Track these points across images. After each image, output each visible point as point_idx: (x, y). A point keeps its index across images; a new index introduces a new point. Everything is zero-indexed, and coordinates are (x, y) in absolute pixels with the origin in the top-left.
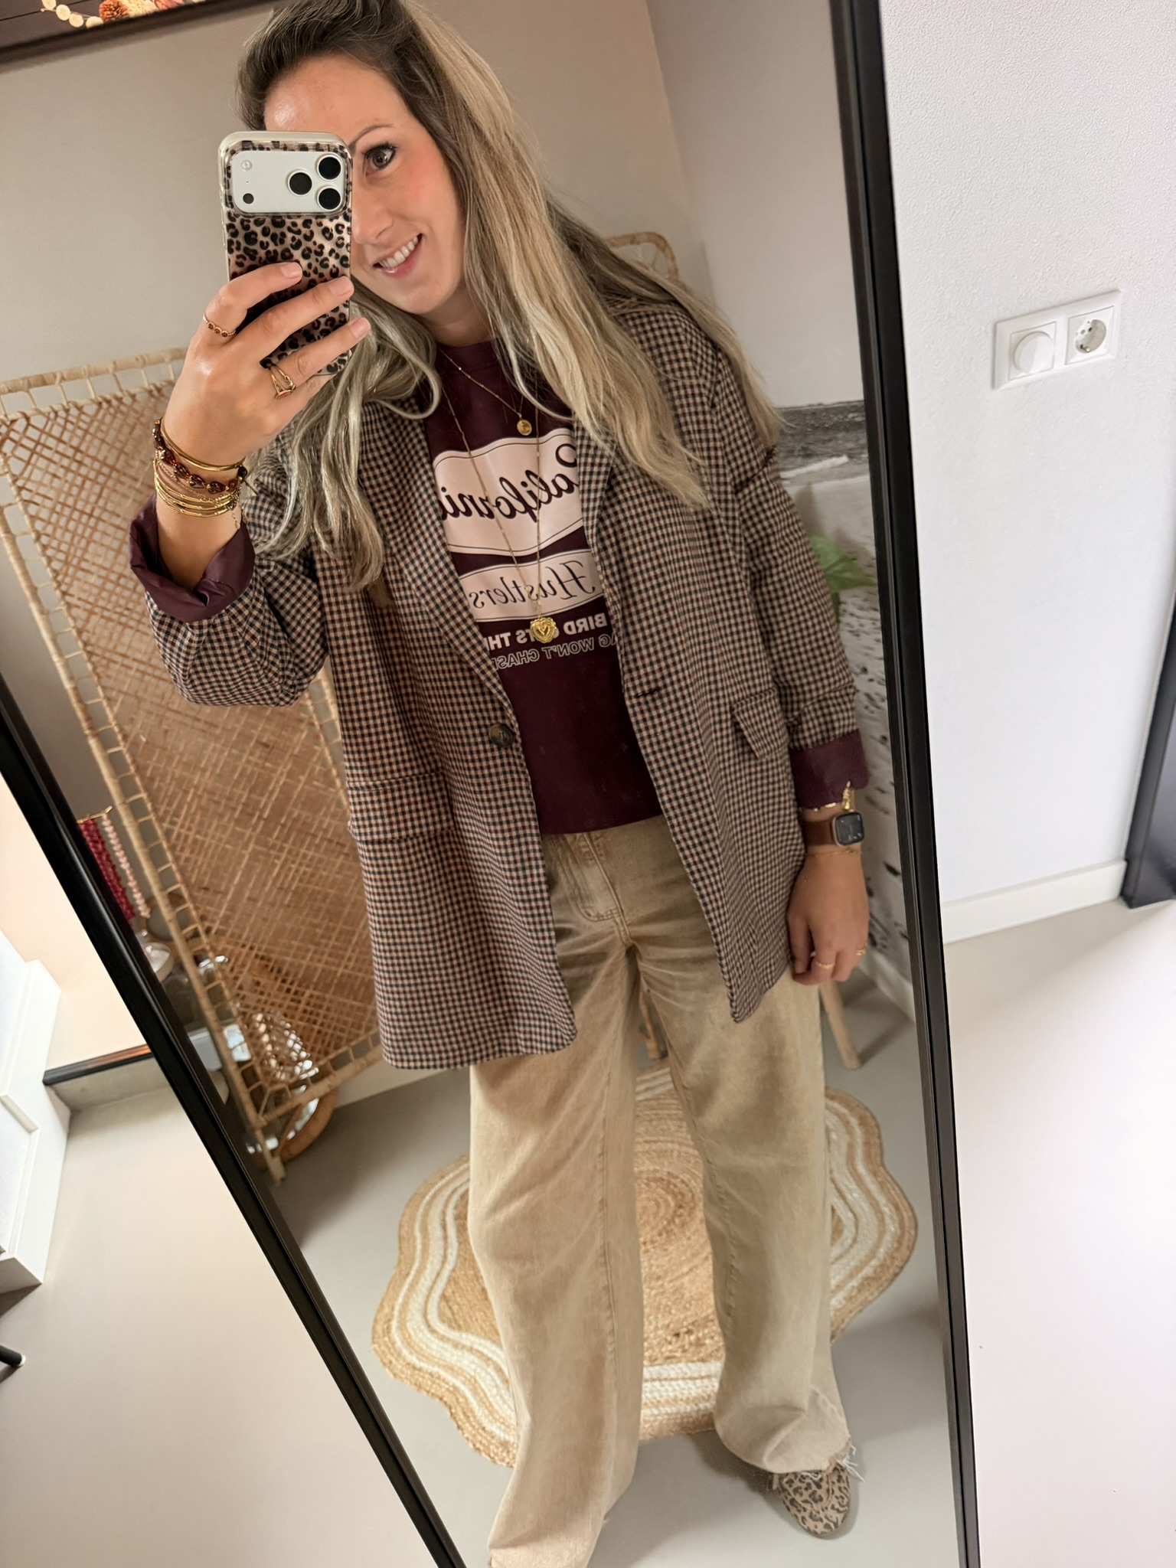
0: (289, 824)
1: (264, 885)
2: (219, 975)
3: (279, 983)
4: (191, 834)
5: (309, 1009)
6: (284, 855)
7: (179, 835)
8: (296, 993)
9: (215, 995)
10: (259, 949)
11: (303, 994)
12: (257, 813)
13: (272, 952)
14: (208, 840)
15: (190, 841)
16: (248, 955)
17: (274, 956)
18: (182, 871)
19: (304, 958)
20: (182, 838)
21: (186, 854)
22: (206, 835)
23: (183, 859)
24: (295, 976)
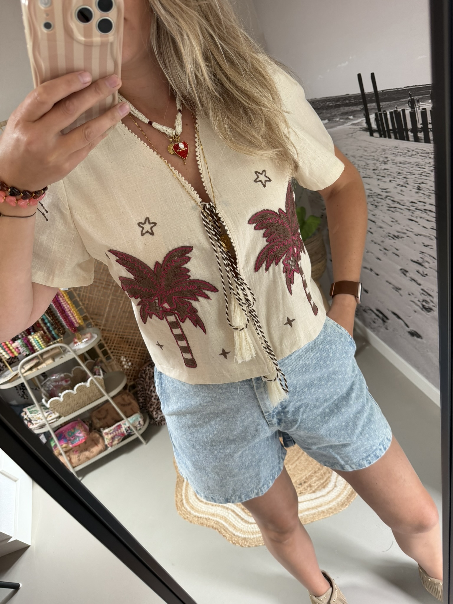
1: (118, 311)
2: (105, 345)
3: (127, 346)
4: (88, 294)
5: (140, 354)
6: (123, 299)
7: (83, 295)
8: (134, 349)
9: (105, 353)
10: (119, 335)
11: (137, 349)
12: (111, 284)
13: (124, 335)
14: (94, 296)
15: (87, 297)
16: (115, 337)
17: (125, 337)
18: (86, 308)
19: (136, 336)
20: (84, 296)
21: (87, 302)
22: (93, 294)
23: (86, 304)
24: (134, 343)
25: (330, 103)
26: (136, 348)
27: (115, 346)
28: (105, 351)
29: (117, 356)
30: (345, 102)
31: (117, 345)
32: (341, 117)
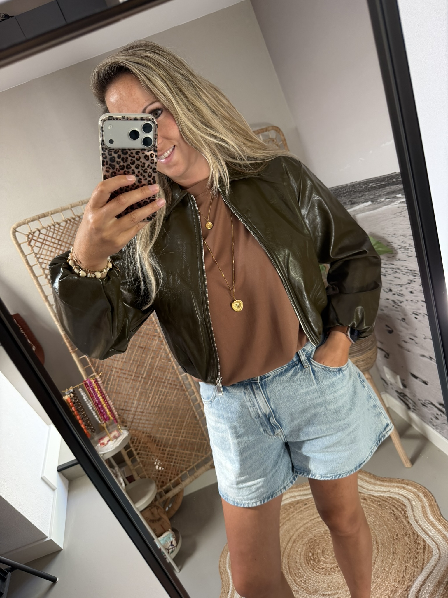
0: (154, 378)
1: (146, 406)
2: (131, 445)
5: (169, 456)
6: (153, 392)
7: (110, 388)
8: (163, 450)
9: (130, 455)
10: (146, 433)
11: (166, 450)
12: (141, 376)
13: (152, 433)
17: (152, 435)
19: (164, 434)
23: (113, 398)
24: (162, 443)
25: (373, 184)
26: (165, 448)
27: (141, 447)
28: (131, 451)
29: (143, 458)
30: (391, 181)
31: (144, 445)
32: (387, 196)
